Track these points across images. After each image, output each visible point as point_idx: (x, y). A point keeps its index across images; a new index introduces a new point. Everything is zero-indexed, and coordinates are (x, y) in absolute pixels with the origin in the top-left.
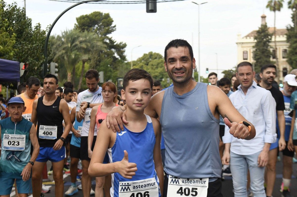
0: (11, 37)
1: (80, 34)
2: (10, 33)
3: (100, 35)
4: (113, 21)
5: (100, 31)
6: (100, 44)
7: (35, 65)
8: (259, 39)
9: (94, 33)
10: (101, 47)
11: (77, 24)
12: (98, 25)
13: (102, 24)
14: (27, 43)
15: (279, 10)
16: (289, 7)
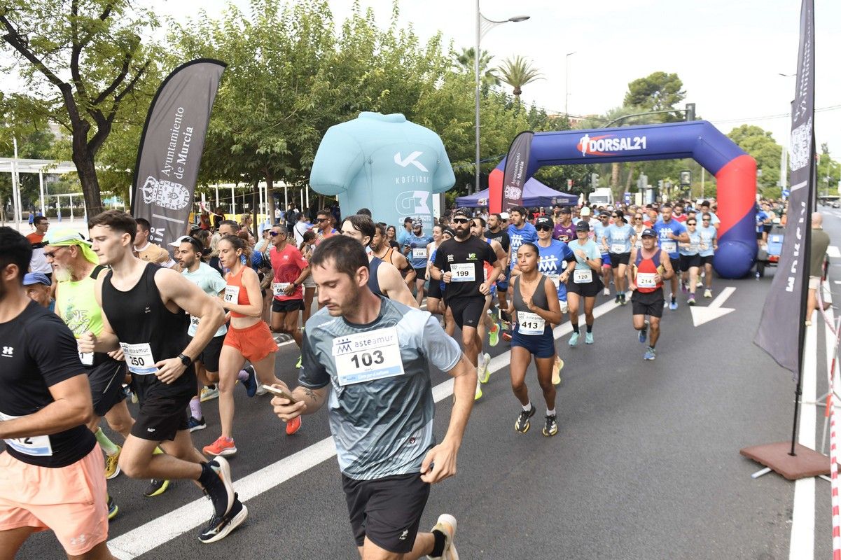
4: (682, 85)
5: (663, 99)
11: (629, 92)
12: (659, 91)
13: (666, 90)
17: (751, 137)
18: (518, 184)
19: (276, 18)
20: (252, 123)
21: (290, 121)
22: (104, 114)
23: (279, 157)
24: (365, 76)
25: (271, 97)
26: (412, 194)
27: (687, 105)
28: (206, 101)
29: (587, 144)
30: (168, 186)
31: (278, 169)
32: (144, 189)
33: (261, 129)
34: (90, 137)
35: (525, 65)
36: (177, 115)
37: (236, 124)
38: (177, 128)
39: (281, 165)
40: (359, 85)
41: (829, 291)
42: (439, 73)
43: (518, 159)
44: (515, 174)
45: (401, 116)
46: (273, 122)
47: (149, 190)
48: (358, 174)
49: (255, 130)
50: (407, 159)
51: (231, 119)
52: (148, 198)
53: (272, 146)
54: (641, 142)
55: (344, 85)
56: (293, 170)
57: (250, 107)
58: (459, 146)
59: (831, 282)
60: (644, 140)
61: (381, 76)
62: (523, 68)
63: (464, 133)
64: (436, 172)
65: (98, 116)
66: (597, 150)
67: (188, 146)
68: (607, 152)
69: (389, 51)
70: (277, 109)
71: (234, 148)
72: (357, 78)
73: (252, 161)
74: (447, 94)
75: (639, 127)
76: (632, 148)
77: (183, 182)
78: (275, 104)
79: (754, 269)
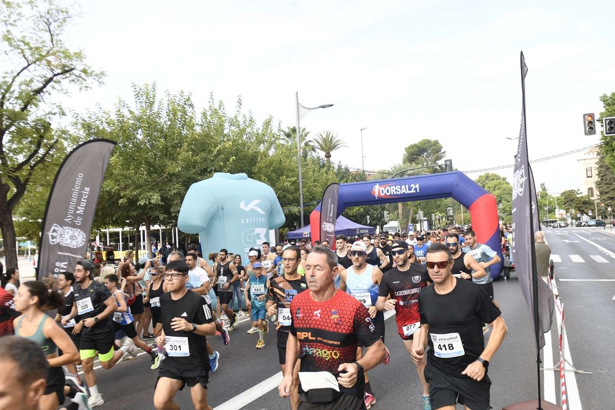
4: (442, 148)
5: (430, 158)
8: (603, 154)
11: (406, 153)
12: (427, 152)
13: (431, 151)
17: (493, 181)
18: (331, 220)
19: (152, 108)
20: (135, 183)
21: (163, 181)
22: (21, 179)
23: (156, 207)
24: (218, 148)
25: (149, 164)
26: (253, 231)
27: (446, 161)
28: (101, 169)
29: (378, 191)
30: (69, 231)
31: (154, 216)
32: (50, 234)
33: (141, 187)
34: (9, 196)
35: (332, 137)
36: (77, 179)
37: (123, 185)
38: (77, 188)
39: (157, 213)
40: (214, 154)
41: (556, 286)
42: (271, 144)
43: (329, 203)
44: (328, 214)
45: (244, 175)
46: (149, 182)
47: (54, 234)
48: (214, 217)
49: (137, 188)
50: (250, 205)
51: (119, 181)
52: (52, 240)
53: (150, 199)
54: (415, 188)
55: (203, 155)
56: (166, 216)
57: (133, 171)
58: (288, 195)
59: (557, 280)
60: (417, 186)
61: (230, 148)
62: (331, 140)
63: (290, 186)
64: (271, 214)
65: (16, 181)
66: (385, 194)
67: (85, 201)
68: (392, 195)
69: (236, 130)
70: (154, 173)
71: (121, 201)
72: (212, 149)
73: (134, 211)
74: (277, 158)
75: (415, 177)
76: (410, 192)
77: (81, 228)
78: (152, 169)
79: (503, 274)
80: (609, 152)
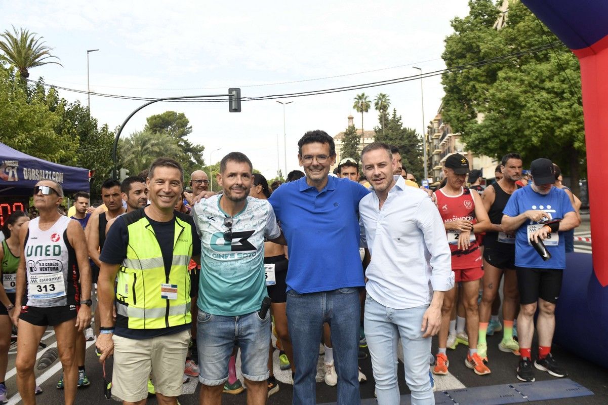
0: (74, 140)
1: (152, 137)
2: (74, 135)
3: (174, 138)
4: (188, 122)
5: (174, 132)
6: (174, 147)
7: (102, 172)
8: (347, 141)
9: (167, 135)
10: (176, 150)
11: (148, 125)
12: (171, 126)
13: (176, 125)
14: (93, 146)
15: (367, 111)
16: (376, 108)
35: (32, 41)
80: (451, 102)
